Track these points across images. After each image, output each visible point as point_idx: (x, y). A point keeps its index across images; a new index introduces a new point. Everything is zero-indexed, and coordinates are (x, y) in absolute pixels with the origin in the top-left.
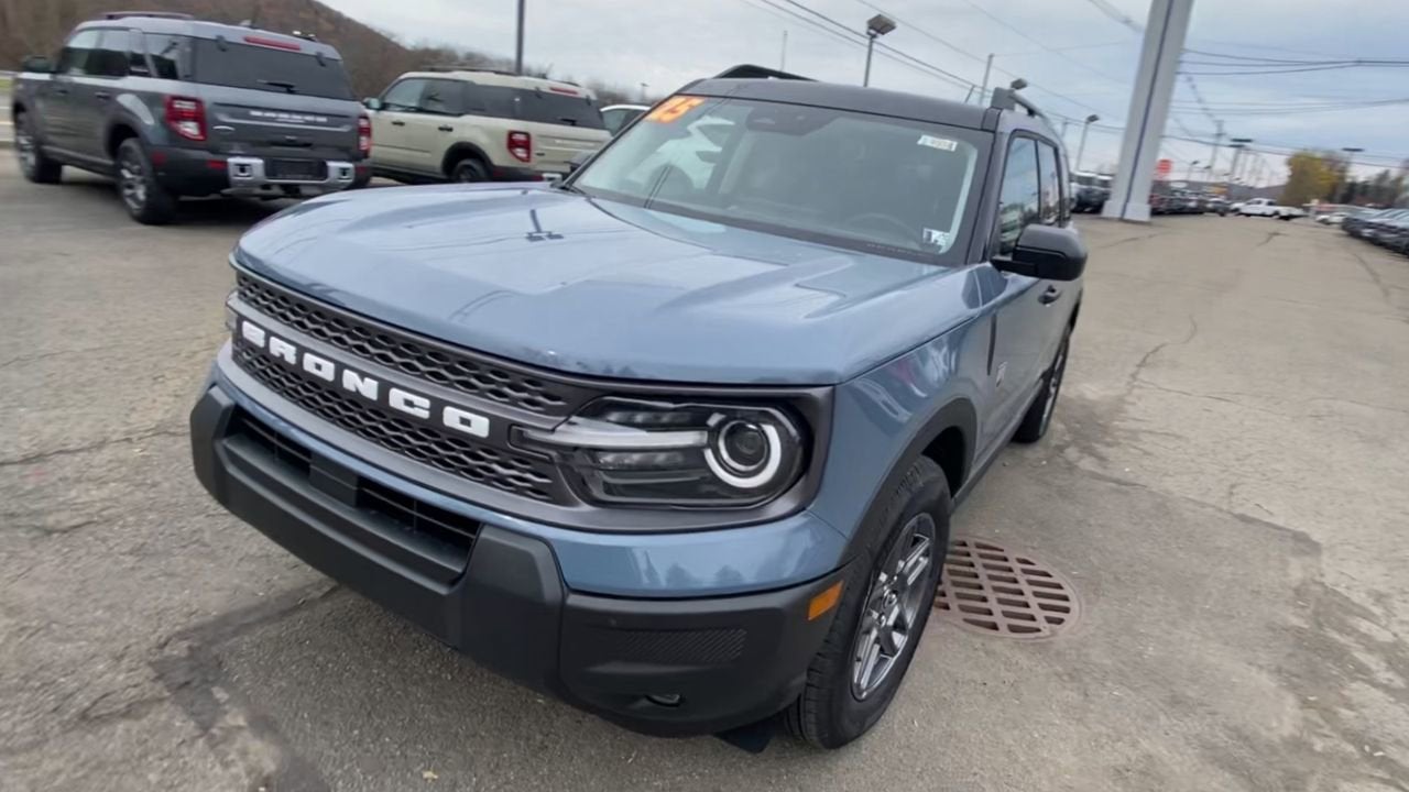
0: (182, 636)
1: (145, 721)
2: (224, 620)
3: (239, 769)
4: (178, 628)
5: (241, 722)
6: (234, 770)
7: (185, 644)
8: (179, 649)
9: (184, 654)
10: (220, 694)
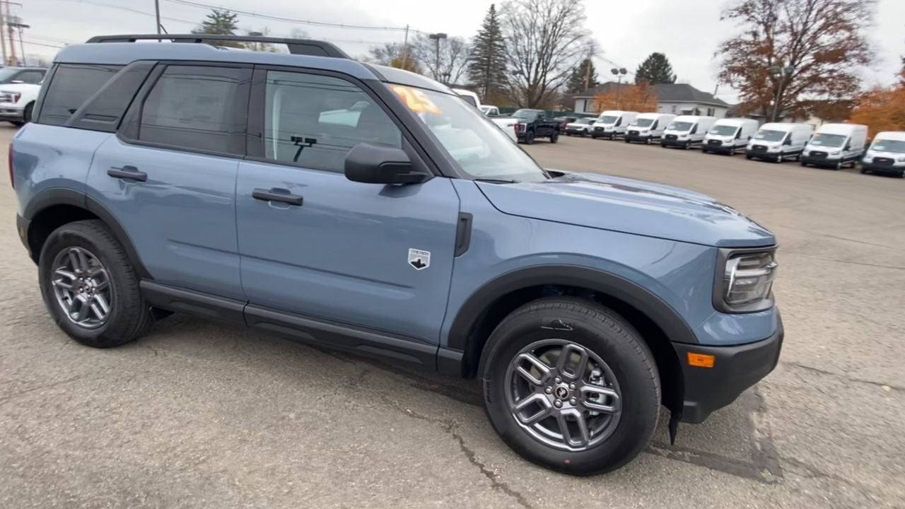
0: (763, 480)
1: (792, 456)
2: (739, 473)
3: (764, 420)
4: (763, 485)
5: (757, 432)
6: (766, 420)
7: (764, 475)
8: (766, 474)
9: (766, 471)
10: (758, 446)
